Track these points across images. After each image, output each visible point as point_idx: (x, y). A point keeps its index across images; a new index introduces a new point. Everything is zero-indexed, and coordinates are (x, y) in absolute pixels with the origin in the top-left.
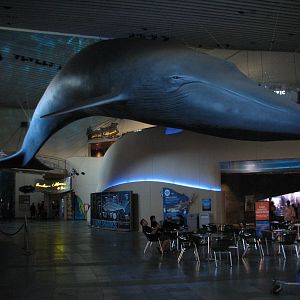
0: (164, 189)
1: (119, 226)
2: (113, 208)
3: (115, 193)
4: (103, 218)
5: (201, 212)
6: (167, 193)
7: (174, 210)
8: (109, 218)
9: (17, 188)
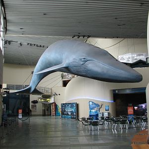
0: (90, 102)
1: (72, 118)
2: (69, 110)
3: (70, 104)
4: (65, 114)
5: (104, 111)
6: (91, 103)
7: (93, 111)
8: (68, 114)
9: (30, 102)
